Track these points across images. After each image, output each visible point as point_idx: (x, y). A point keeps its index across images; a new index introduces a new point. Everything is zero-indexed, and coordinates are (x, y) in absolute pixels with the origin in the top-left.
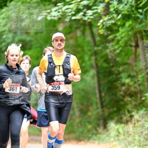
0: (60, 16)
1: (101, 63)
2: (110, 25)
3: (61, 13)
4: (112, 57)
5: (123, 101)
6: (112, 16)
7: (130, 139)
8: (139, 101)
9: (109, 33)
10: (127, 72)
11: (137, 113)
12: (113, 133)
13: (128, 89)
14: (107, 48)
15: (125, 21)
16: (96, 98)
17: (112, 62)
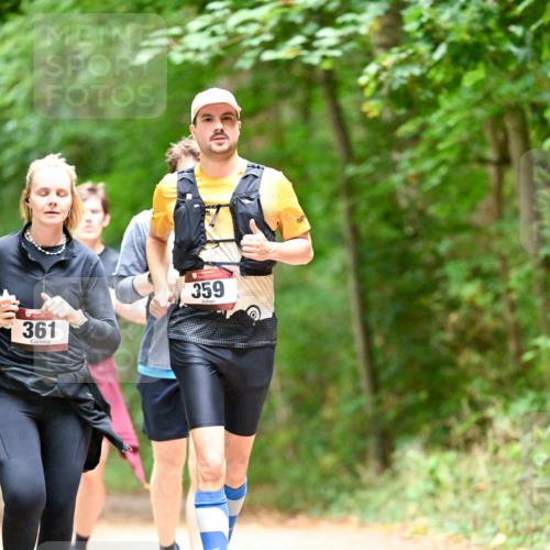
0: (217, 51)
1: (370, 223)
2: (404, 82)
3: (222, 39)
4: (412, 203)
5: (453, 364)
6: (410, 51)
7: (479, 506)
8: (511, 368)
9: (402, 112)
10: (468, 258)
11: (506, 408)
12: (415, 485)
13: (471, 322)
14: (392, 167)
15: (460, 70)
16: (354, 356)
17: (412, 223)
